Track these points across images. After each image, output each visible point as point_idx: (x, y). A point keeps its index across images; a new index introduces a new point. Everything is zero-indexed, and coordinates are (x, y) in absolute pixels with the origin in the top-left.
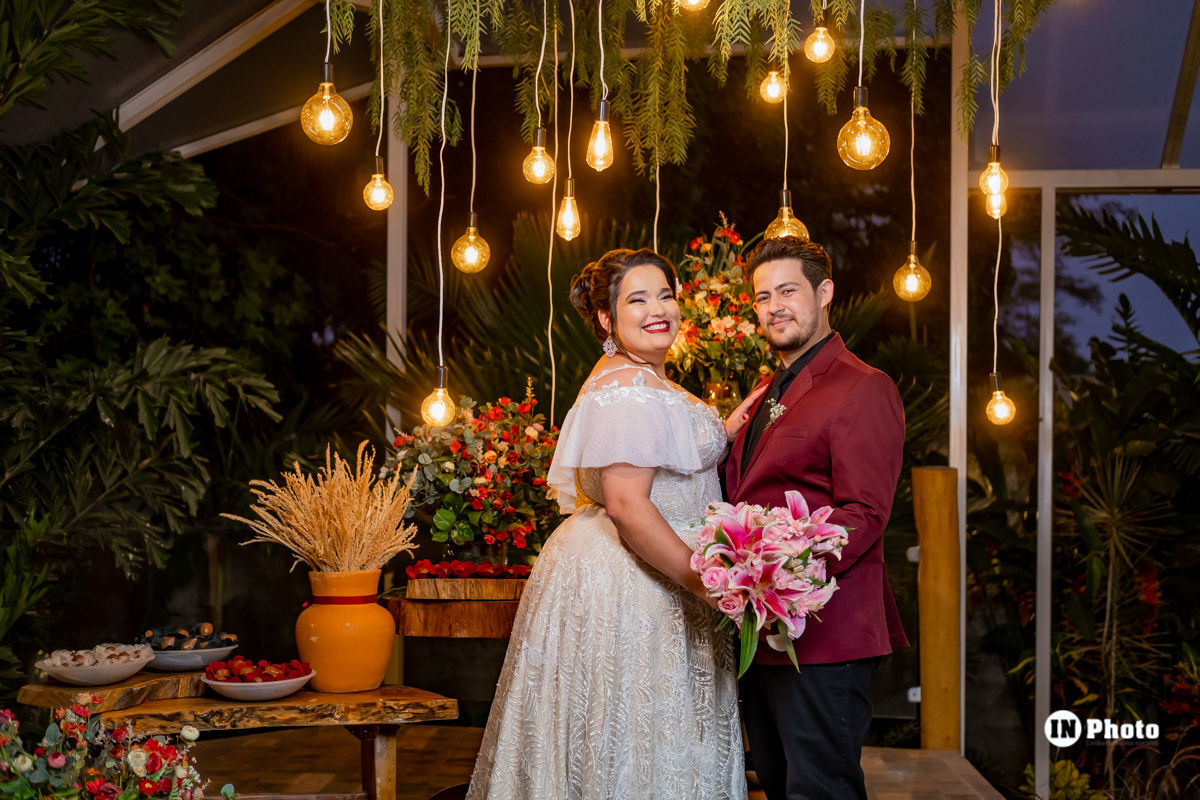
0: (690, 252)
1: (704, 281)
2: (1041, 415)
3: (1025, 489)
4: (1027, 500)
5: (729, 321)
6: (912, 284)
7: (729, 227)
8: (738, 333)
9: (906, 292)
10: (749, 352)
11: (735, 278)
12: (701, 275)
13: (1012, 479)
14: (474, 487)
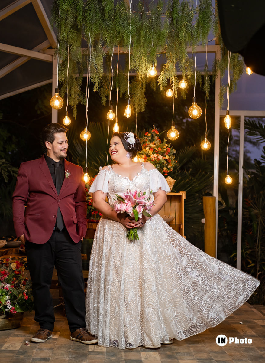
0: (145, 136)
1: (149, 144)
2: (239, 182)
3: (235, 204)
4: (235, 207)
5: (155, 155)
6: (205, 146)
7: (155, 129)
8: (158, 158)
9: (204, 148)
10: (161, 164)
11: (157, 143)
12: (148, 142)
13: (231, 201)
14: (89, 199)
